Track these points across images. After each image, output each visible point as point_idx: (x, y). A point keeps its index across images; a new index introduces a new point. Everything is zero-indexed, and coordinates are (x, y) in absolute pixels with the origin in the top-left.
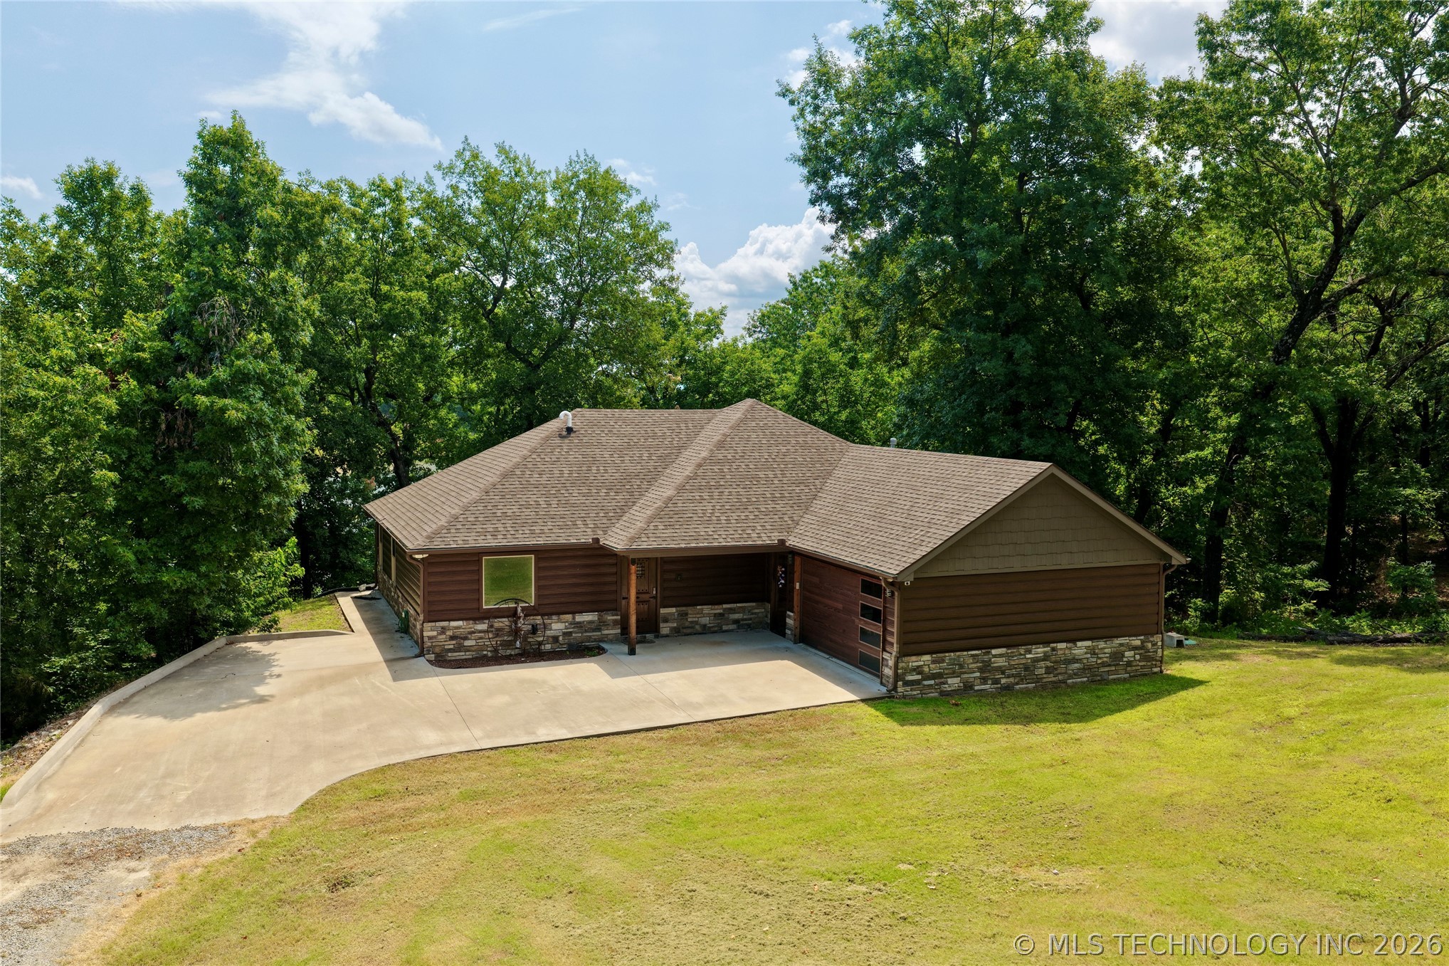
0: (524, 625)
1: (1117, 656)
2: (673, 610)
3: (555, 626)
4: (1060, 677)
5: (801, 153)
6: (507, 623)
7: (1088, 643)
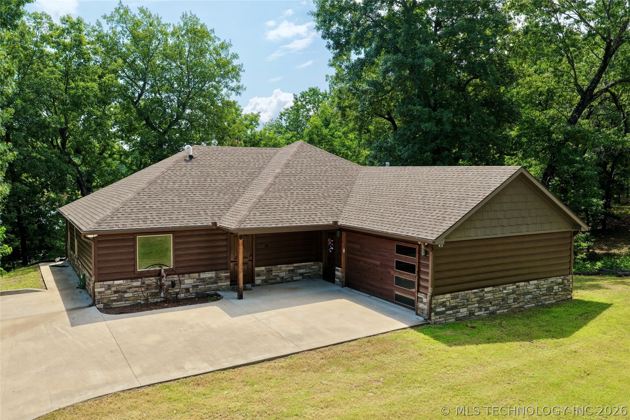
0: (166, 282)
1: (550, 289)
2: (263, 268)
3: (187, 281)
4: (521, 304)
5: (315, 10)
6: (155, 281)
7: (535, 282)
